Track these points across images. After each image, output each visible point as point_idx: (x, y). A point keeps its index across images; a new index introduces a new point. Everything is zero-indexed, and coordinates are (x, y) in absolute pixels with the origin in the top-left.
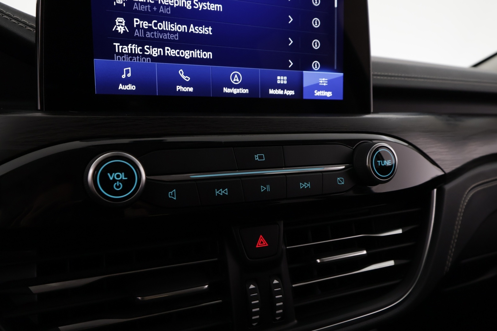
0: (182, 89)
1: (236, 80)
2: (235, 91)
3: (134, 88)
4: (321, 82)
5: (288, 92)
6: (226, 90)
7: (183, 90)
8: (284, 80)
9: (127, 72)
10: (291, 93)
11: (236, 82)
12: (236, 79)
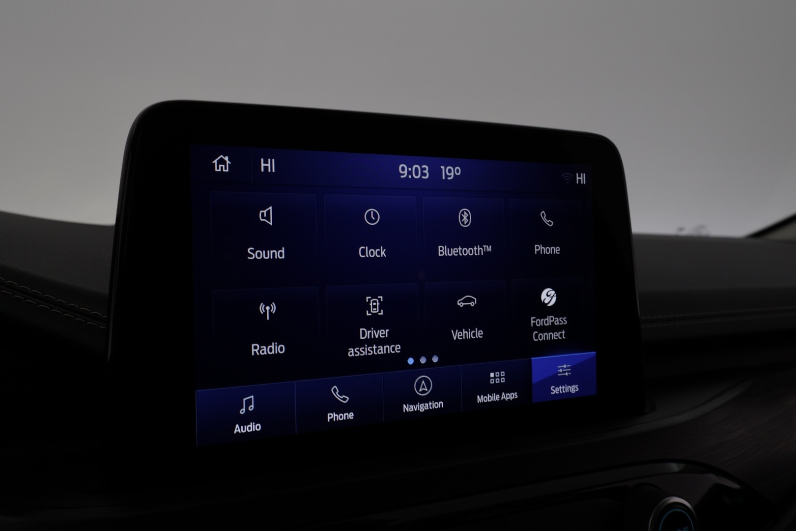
0: (336, 417)
1: (423, 390)
2: (422, 407)
3: (258, 427)
4: (561, 371)
5: (508, 396)
6: (408, 408)
7: (339, 418)
8: (500, 377)
9: (249, 403)
10: (512, 396)
11: (424, 392)
12: (423, 387)
